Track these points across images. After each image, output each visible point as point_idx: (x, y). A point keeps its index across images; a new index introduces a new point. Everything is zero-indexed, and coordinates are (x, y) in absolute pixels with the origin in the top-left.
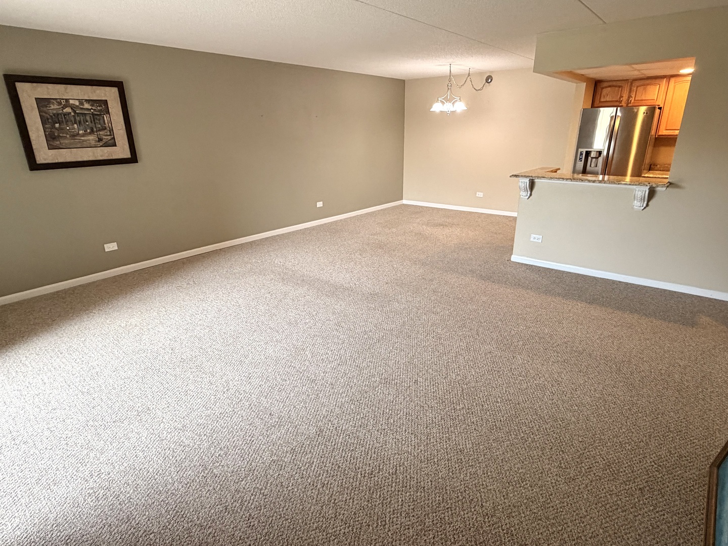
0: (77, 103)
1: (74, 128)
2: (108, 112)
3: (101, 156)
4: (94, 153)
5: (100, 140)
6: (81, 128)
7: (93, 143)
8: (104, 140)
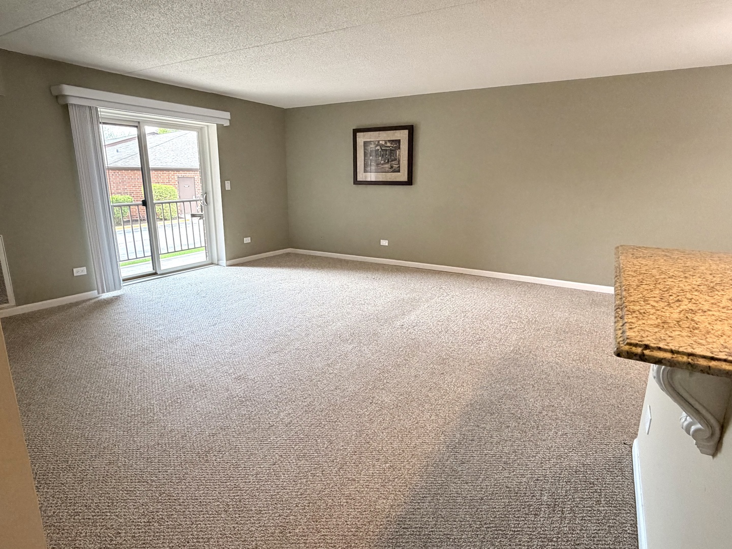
0: (383, 143)
1: (379, 160)
2: (399, 148)
3: (390, 179)
4: (386, 176)
5: (392, 167)
6: (383, 159)
7: (387, 169)
8: (394, 168)
